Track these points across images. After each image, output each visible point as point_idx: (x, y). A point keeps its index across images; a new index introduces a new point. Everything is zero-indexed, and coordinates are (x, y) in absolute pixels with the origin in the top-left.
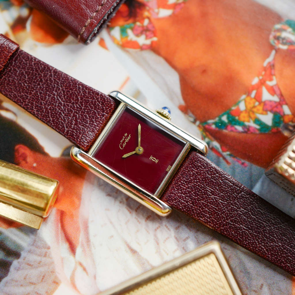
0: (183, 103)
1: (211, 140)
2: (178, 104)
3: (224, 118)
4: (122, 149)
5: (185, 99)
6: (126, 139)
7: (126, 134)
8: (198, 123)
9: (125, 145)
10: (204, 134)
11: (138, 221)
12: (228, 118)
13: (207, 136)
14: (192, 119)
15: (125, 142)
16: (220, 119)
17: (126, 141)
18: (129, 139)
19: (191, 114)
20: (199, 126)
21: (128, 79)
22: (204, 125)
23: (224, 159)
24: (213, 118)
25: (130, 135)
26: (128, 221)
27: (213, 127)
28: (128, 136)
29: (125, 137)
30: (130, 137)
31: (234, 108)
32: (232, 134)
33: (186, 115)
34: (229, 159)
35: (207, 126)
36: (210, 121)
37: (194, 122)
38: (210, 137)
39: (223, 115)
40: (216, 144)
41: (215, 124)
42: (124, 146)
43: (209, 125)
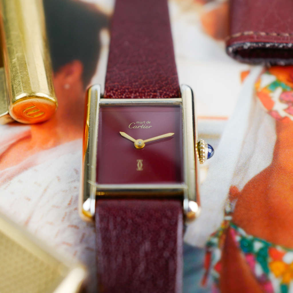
0: (241, 188)
1: (219, 246)
2: (235, 183)
3: (258, 246)
4: (129, 127)
5: (248, 187)
6: (144, 126)
7: (149, 122)
8: (229, 218)
9: (136, 128)
10: (220, 234)
11: (64, 218)
12: (262, 250)
13: (220, 238)
14: (228, 209)
15: (139, 126)
16: (252, 241)
17: (142, 127)
18: (146, 128)
19: (234, 204)
20: (226, 222)
21: (225, 118)
22: (232, 227)
23: (206, 275)
24: (248, 232)
25: (151, 126)
26: (58, 207)
27: (238, 239)
28: (149, 125)
29: (146, 123)
30: (149, 128)
31: (279, 249)
32: (245, 267)
33: (229, 200)
34: (210, 281)
35: (232, 231)
36: (241, 231)
37: (227, 214)
38: (222, 242)
39: (260, 241)
40: (217, 254)
41: (243, 239)
42: (134, 128)
43: (236, 233)
